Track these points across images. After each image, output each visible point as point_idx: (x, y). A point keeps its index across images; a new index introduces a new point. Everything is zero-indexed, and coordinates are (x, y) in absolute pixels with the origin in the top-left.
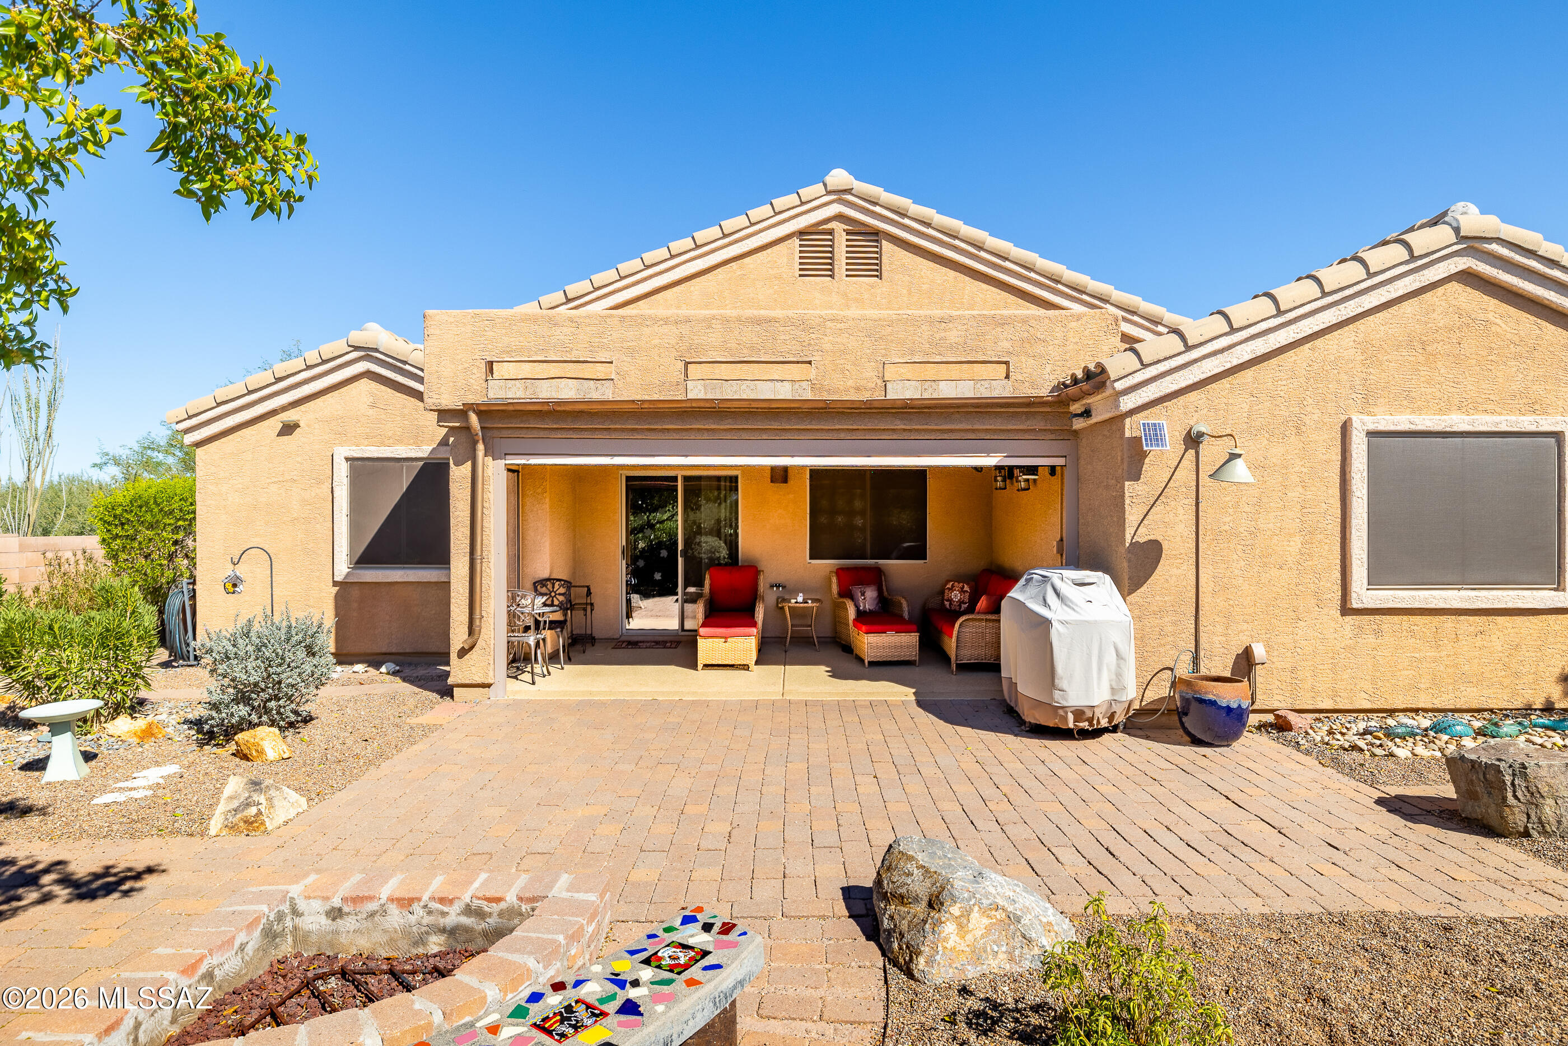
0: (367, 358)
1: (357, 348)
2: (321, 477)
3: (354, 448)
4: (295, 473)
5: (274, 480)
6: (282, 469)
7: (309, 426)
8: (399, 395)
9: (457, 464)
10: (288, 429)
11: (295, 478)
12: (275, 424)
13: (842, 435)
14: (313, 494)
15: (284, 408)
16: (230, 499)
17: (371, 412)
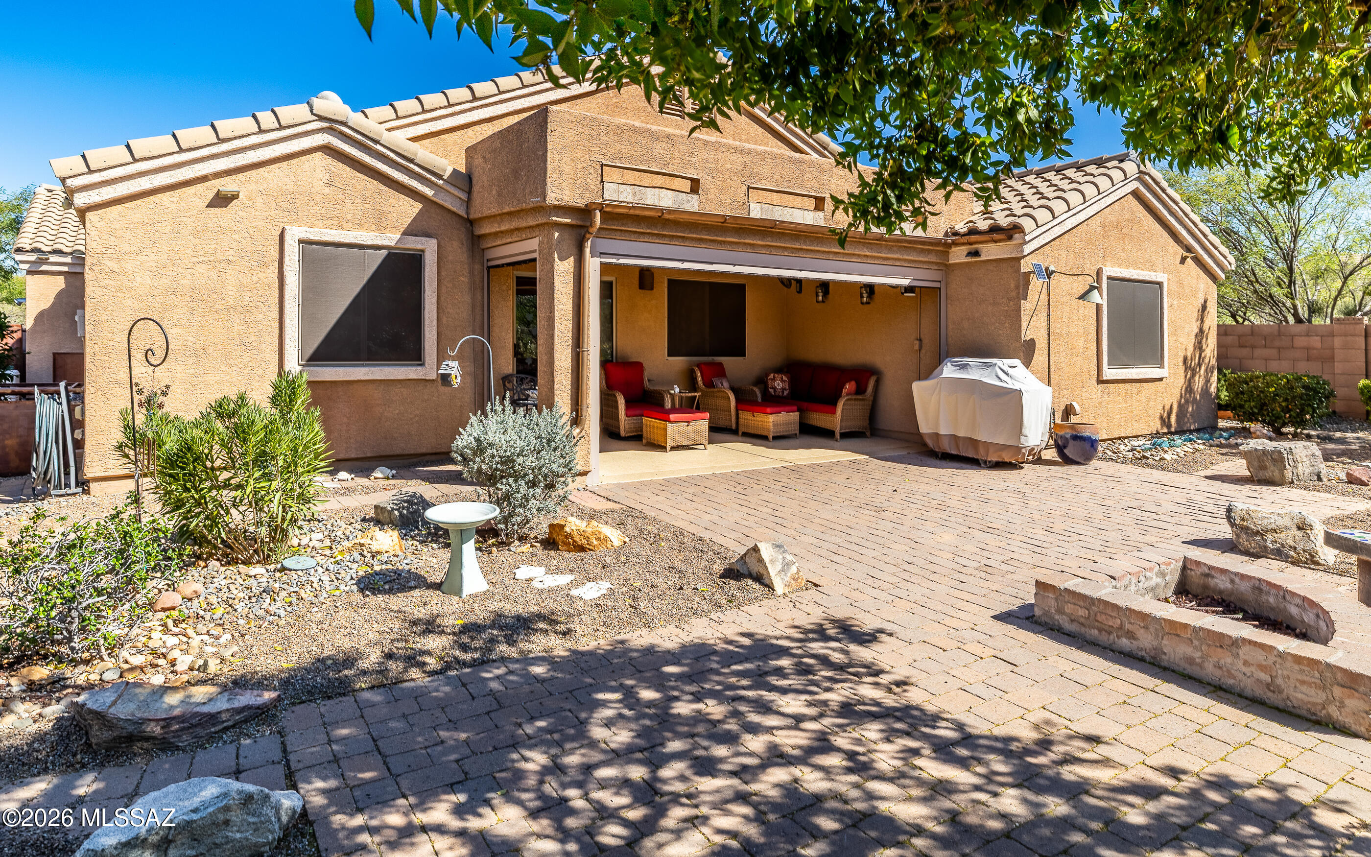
0: (330, 130)
1: (321, 118)
2: (266, 260)
3: (307, 229)
4: (232, 252)
5: (201, 259)
6: (212, 246)
7: (249, 198)
8: (360, 175)
9: (561, 259)
10: (222, 200)
11: (231, 258)
12: (207, 191)
13: (831, 257)
14: (255, 279)
15: (218, 175)
16: (138, 279)
17: (327, 190)
